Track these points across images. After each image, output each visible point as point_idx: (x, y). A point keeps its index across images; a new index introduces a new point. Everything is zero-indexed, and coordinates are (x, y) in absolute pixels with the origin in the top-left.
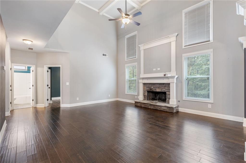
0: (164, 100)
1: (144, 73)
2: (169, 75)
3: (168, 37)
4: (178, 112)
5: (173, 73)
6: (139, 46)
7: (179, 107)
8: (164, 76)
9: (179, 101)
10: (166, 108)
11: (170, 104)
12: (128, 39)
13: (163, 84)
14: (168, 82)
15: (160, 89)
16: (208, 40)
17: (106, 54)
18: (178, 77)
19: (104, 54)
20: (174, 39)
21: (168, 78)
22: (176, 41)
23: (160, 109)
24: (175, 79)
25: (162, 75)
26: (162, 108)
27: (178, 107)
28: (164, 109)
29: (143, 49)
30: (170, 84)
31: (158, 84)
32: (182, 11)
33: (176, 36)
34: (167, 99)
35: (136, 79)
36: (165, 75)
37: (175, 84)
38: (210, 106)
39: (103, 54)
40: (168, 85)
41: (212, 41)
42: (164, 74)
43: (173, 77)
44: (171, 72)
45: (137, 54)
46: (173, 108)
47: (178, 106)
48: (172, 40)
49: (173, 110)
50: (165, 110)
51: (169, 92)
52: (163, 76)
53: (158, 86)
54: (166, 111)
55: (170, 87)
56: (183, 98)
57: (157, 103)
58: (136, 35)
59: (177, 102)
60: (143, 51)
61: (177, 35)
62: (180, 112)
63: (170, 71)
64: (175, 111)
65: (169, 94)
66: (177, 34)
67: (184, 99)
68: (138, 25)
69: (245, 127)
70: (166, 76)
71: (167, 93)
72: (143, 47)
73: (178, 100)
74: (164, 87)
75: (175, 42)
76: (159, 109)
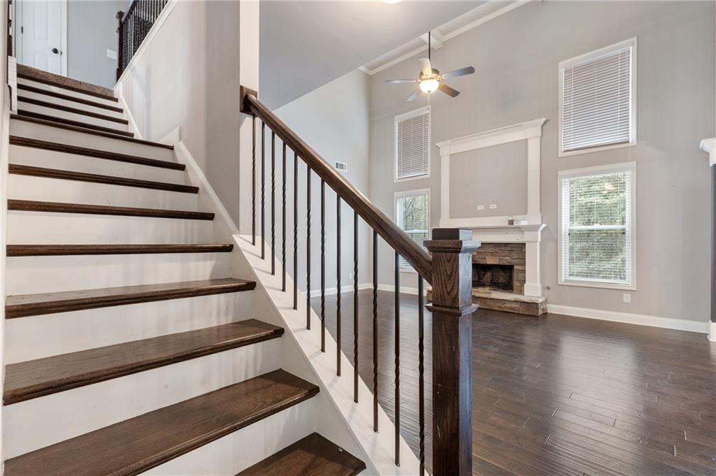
0: (508, 287)
1: (451, 217)
2: (523, 223)
3: (521, 125)
4: (545, 314)
5: (532, 218)
6: (437, 144)
7: (549, 303)
8: (509, 224)
9: (548, 288)
10: (517, 305)
11: (525, 294)
12: (404, 125)
13: (506, 244)
14: (520, 241)
15: (498, 258)
16: (623, 139)
17: (344, 164)
18: (545, 228)
19: (340, 165)
20: (537, 131)
21: (521, 229)
22: (541, 138)
23: (500, 307)
24: (539, 232)
25: (502, 221)
26: (507, 305)
27: (546, 302)
28: (512, 308)
29: (449, 153)
30: (524, 244)
31: (492, 245)
32: (557, 65)
33: (542, 126)
34: (516, 284)
35: (427, 231)
36: (511, 222)
37: (538, 244)
38: (627, 298)
39: (337, 164)
40: (519, 249)
41: (635, 143)
42: (509, 221)
43: (533, 228)
44: (528, 214)
45: (429, 165)
46: (537, 304)
47: (546, 300)
48: (530, 133)
49: (538, 309)
50: (515, 310)
51: (524, 264)
52: (506, 224)
53: (491, 250)
54: (517, 312)
55: (525, 252)
56: (559, 281)
57: (490, 293)
58: (426, 116)
59: (543, 289)
60: (448, 158)
61: (545, 122)
62: (551, 314)
63: (525, 212)
64: (540, 312)
65: (524, 271)
66: (544, 120)
67: (561, 281)
68: (454, 96)
69: (714, 342)
70: (515, 224)
71: (516, 267)
72: (447, 149)
73: (547, 285)
74: (507, 253)
75: (539, 139)
76: (497, 309)
